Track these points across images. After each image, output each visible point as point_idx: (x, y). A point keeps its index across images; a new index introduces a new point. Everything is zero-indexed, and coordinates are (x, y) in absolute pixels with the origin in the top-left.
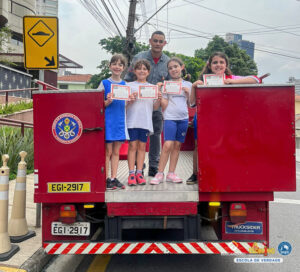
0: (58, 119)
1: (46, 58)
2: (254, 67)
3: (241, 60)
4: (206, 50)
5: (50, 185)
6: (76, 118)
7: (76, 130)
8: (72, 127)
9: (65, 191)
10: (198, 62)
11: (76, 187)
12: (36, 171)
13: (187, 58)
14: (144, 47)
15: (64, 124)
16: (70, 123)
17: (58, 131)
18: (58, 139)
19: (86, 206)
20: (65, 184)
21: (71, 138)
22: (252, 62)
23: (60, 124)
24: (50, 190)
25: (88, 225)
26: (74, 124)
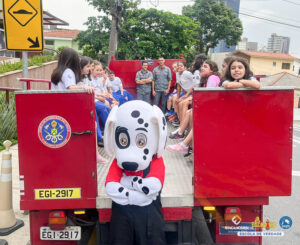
0: (44, 121)
1: (29, 39)
2: (240, 26)
3: (227, 18)
4: (194, 7)
5: (37, 191)
6: (64, 120)
7: (64, 134)
8: (59, 130)
9: (54, 197)
10: (185, 21)
11: (65, 194)
12: (22, 177)
13: (175, 15)
14: (131, 4)
15: (51, 127)
16: (57, 127)
17: (44, 134)
18: (45, 143)
19: (76, 213)
20: (54, 190)
21: (59, 142)
22: (238, 21)
23: (47, 127)
24: (37, 197)
25: (79, 229)
26: (61, 127)
